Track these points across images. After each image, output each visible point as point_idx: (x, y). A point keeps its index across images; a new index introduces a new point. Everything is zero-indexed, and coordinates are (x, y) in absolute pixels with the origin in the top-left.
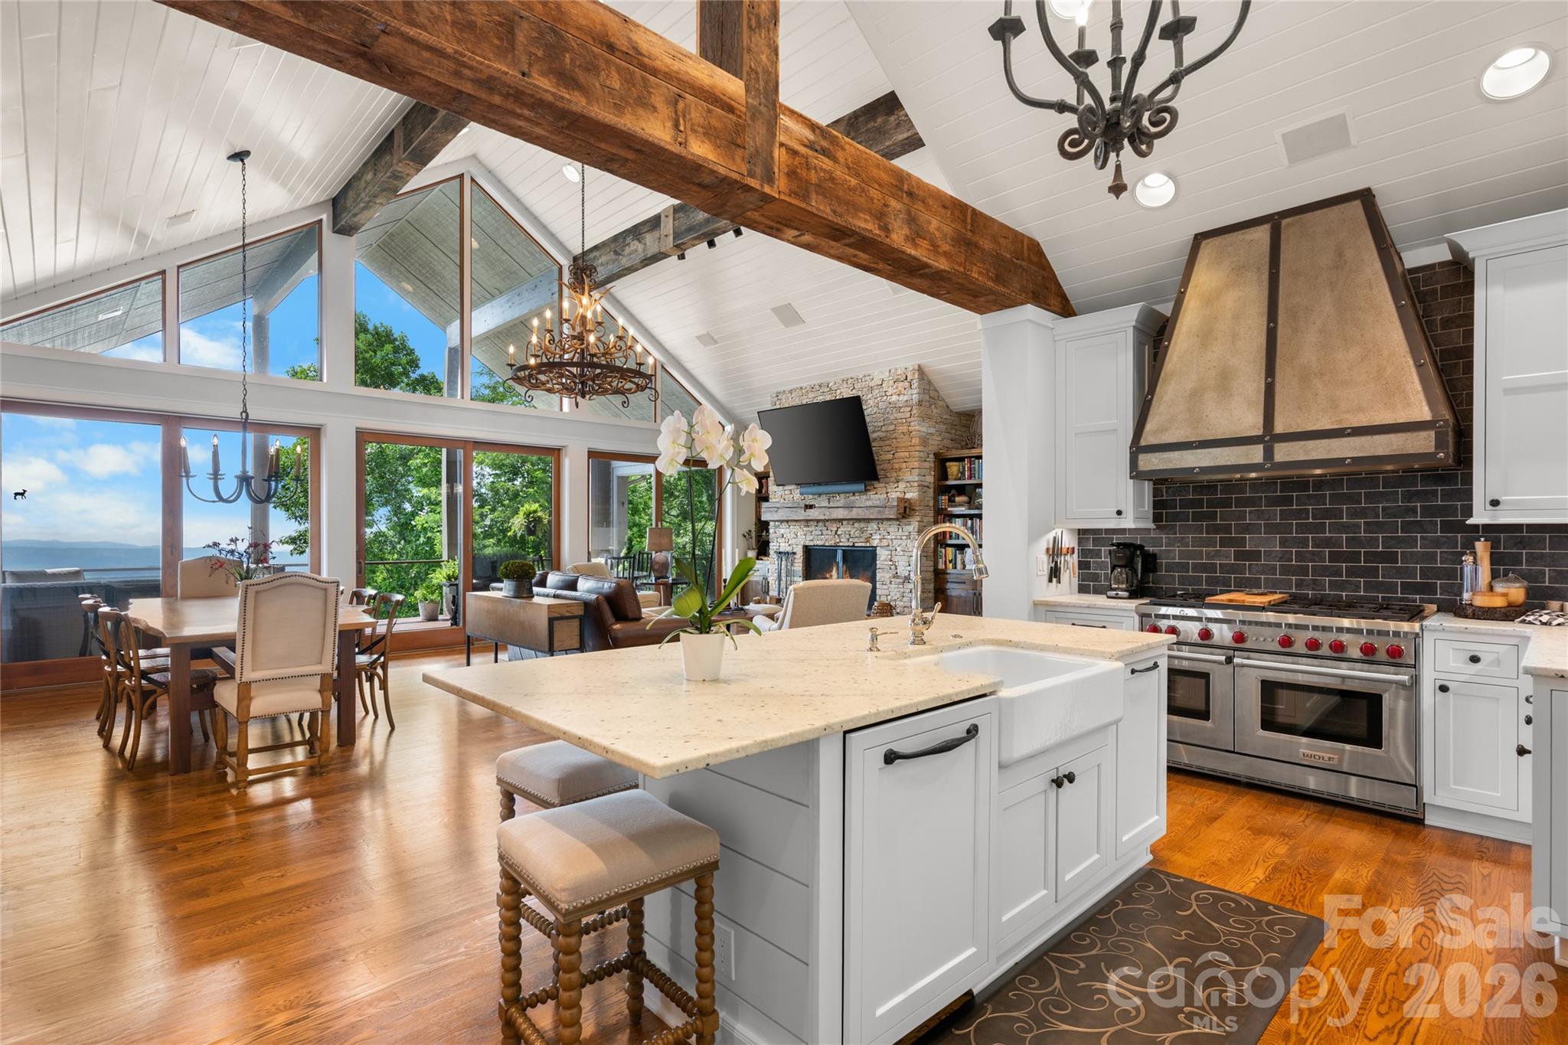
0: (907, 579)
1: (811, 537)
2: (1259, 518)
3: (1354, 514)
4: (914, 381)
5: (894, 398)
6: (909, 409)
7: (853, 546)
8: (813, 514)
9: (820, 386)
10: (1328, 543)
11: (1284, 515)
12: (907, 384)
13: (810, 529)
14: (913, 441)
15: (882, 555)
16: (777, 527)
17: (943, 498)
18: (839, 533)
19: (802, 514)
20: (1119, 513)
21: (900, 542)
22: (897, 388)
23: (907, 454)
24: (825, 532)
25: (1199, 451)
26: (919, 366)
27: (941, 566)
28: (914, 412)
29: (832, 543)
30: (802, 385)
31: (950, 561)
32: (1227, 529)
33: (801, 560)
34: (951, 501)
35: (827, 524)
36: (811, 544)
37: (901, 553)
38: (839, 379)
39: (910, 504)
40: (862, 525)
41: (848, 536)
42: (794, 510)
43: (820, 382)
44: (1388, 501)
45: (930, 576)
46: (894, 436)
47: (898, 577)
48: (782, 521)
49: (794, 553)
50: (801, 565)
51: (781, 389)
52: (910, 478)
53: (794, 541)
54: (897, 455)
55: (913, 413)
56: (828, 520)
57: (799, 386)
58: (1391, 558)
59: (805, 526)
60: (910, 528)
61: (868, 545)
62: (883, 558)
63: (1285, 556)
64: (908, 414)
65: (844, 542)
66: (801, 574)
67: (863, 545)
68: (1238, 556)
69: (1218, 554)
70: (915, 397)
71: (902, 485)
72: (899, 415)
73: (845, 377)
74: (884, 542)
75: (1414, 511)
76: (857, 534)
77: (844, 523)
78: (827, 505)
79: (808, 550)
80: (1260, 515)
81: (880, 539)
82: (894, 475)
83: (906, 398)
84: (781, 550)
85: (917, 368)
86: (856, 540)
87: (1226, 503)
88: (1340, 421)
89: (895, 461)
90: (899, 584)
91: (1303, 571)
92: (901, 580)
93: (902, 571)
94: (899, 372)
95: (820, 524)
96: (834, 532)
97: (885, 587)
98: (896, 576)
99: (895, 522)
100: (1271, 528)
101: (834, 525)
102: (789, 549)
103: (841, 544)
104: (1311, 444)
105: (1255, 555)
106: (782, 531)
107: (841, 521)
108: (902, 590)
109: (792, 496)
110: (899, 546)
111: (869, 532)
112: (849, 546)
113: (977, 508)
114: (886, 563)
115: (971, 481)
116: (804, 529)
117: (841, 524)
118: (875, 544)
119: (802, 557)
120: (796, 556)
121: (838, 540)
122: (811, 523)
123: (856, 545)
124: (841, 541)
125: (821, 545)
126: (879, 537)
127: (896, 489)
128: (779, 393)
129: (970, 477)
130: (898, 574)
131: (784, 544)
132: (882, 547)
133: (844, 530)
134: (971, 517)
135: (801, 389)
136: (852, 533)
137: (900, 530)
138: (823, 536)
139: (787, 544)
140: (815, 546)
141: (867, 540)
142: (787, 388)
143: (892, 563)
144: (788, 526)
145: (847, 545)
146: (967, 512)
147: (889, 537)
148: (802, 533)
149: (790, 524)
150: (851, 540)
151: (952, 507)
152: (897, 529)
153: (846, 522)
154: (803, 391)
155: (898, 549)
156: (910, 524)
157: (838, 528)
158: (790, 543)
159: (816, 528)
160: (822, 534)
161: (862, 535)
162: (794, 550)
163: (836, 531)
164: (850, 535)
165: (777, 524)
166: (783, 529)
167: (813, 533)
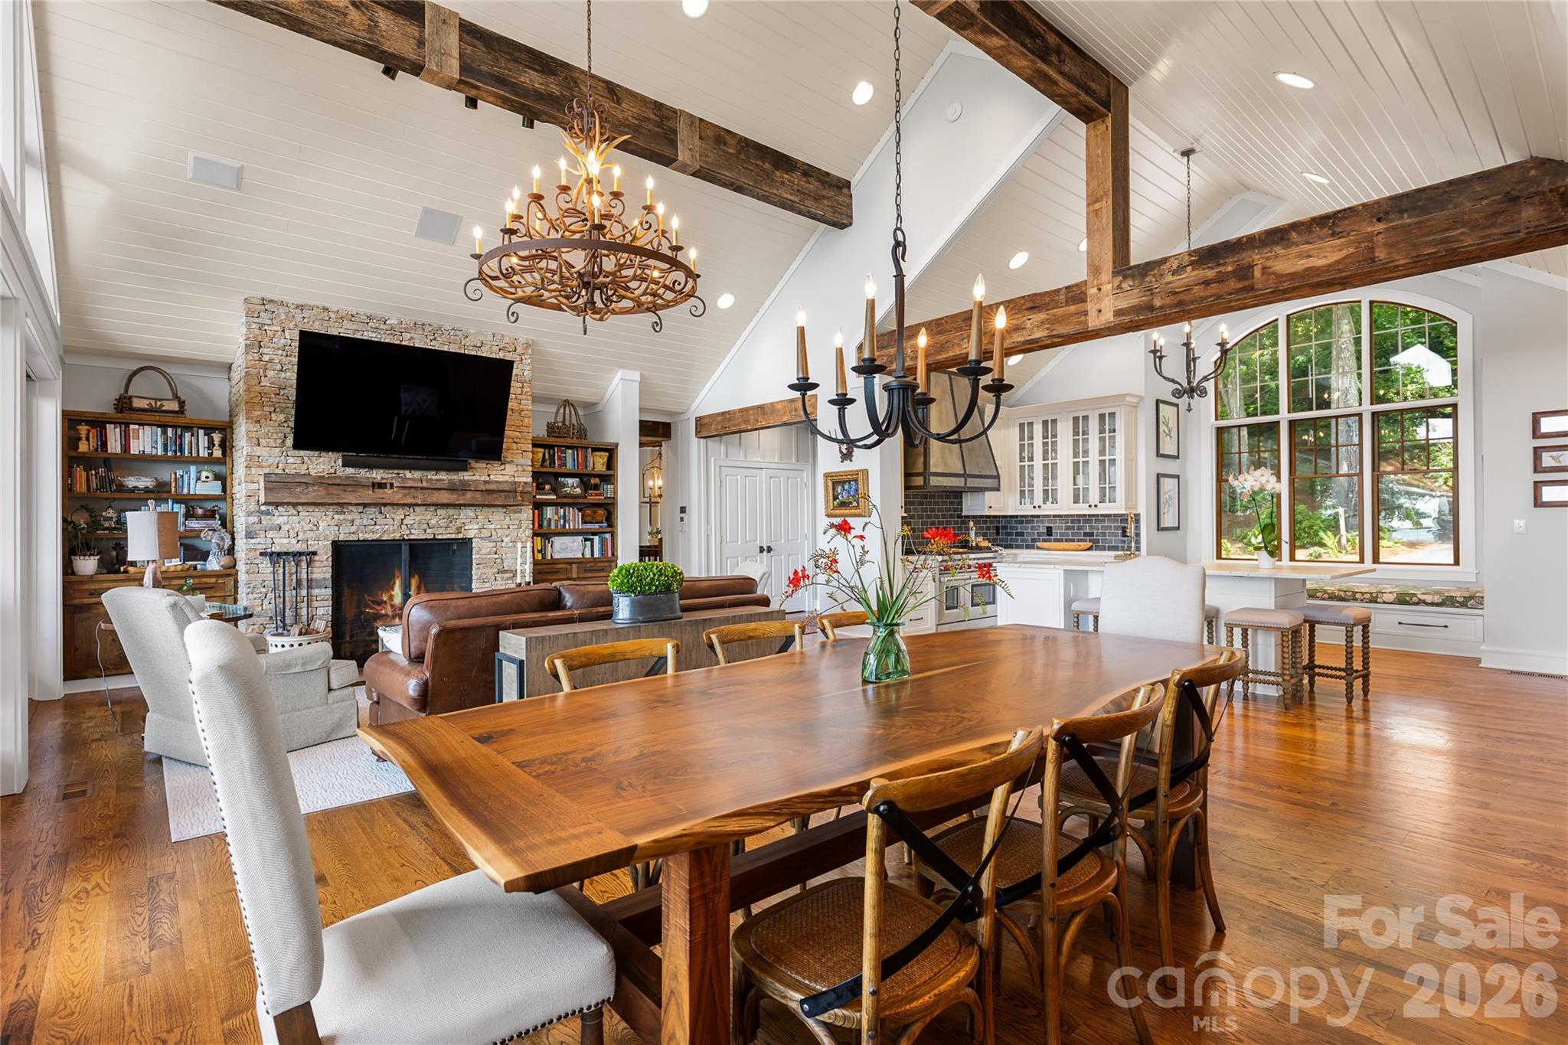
1: (353, 529)
4: (526, 356)
7: (434, 539)
12: (516, 356)
13: (350, 517)
14: (526, 420)
15: (481, 550)
16: (268, 513)
18: (405, 522)
21: (507, 532)
23: (517, 434)
24: (380, 521)
26: (533, 341)
28: (527, 389)
29: (397, 536)
30: (327, 305)
33: (327, 563)
35: (386, 510)
36: (353, 538)
37: (511, 544)
38: (408, 320)
39: (524, 489)
40: (451, 511)
41: (425, 526)
42: (350, 489)
47: (506, 572)
49: (313, 553)
50: (328, 570)
53: (310, 535)
55: (525, 390)
57: (321, 304)
59: (337, 513)
60: (522, 517)
61: (460, 536)
62: (484, 551)
65: (417, 534)
66: (327, 583)
67: (453, 536)
70: (527, 374)
71: (511, 469)
73: (420, 321)
74: (484, 533)
76: (443, 523)
77: (421, 509)
79: (338, 547)
81: (478, 530)
84: (276, 549)
85: (530, 342)
86: (441, 531)
90: (508, 579)
92: (511, 575)
93: (511, 563)
94: (506, 339)
95: (374, 510)
96: (397, 523)
99: (500, 509)
101: (400, 511)
102: (299, 547)
103: (412, 537)
106: (280, 520)
109: (305, 466)
110: (507, 536)
111: (461, 521)
112: (426, 539)
113: (565, 497)
114: (489, 557)
115: (563, 470)
116: (342, 517)
117: (412, 510)
118: (470, 535)
119: (330, 559)
120: (316, 558)
121: (408, 532)
122: (351, 508)
123: (437, 537)
124: (411, 533)
125: (373, 540)
126: (476, 527)
127: (503, 472)
128: (271, 301)
129: (560, 466)
130: (506, 568)
131: (285, 541)
132: (481, 538)
133: (417, 518)
134: (562, 505)
135: (325, 309)
136: (433, 522)
137: (508, 518)
138: (378, 527)
139: (294, 541)
140: (359, 541)
141: (459, 530)
142: (293, 299)
143: (496, 556)
144: (295, 513)
145: (424, 537)
146: (559, 501)
147: (493, 526)
148: (333, 522)
149: (300, 508)
150: (429, 531)
151: (541, 494)
152: (503, 518)
153: (423, 508)
154: (332, 315)
155: (505, 540)
156: (520, 512)
157: (405, 516)
158: (299, 538)
159: (362, 515)
160: (375, 524)
161: (449, 525)
162: (311, 550)
163: (402, 520)
164: (428, 524)
165: (264, 508)
166: (281, 517)
167: (355, 523)
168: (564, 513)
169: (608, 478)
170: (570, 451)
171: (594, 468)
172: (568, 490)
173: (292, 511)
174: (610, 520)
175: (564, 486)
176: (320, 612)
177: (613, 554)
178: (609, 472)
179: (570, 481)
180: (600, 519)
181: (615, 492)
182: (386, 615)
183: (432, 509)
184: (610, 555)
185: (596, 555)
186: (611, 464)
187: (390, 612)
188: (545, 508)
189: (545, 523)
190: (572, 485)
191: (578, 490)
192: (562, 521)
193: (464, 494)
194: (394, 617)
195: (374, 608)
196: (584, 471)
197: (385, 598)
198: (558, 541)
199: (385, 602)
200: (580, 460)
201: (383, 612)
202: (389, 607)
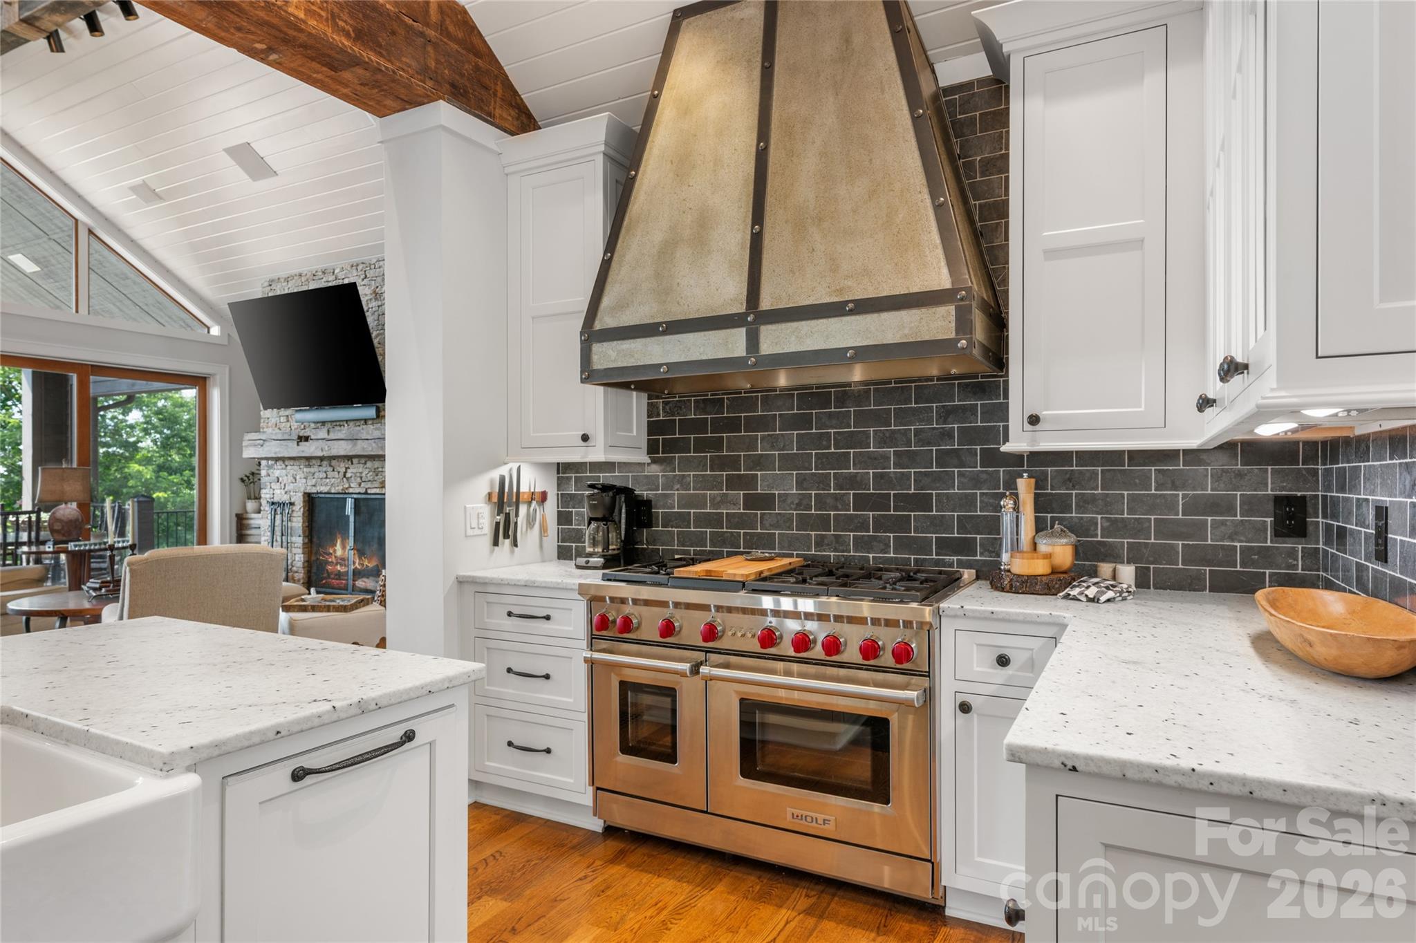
1: (314, 482)
2: (773, 448)
3: (884, 440)
7: (366, 493)
9: (324, 273)
10: (852, 482)
11: (803, 443)
13: (312, 470)
16: (270, 467)
18: (348, 475)
19: (293, 450)
20: (585, 438)
24: (330, 474)
25: (667, 338)
29: (339, 489)
30: (300, 271)
32: (733, 463)
33: (300, 513)
35: (334, 463)
36: (314, 490)
40: (376, 464)
41: (359, 480)
42: (285, 443)
43: (324, 266)
44: (921, 421)
48: (277, 459)
49: (292, 504)
50: (300, 519)
51: (275, 275)
53: (292, 487)
56: (332, 458)
57: (296, 272)
58: (923, 502)
59: (304, 466)
61: (375, 491)
63: (803, 503)
65: (355, 488)
66: (300, 532)
68: (751, 502)
69: (724, 500)
73: (355, 260)
75: (949, 435)
76: (371, 476)
77: (355, 461)
78: (326, 436)
79: (311, 501)
80: (773, 442)
84: (276, 500)
86: (369, 485)
87: (733, 425)
88: (840, 291)
91: (823, 523)
95: (325, 463)
96: (341, 474)
100: (789, 462)
101: (342, 465)
102: (285, 498)
103: (351, 490)
104: (805, 326)
105: (766, 502)
106: (277, 473)
107: (350, 458)
112: (359, 493)
116: (308, 470)
117: (350, 463)
119: (302, 509)
120: (294, 508)
121: (347, 486)
123: (369, 491)
124: (350, 487)
125: (325, 493)
131: (279, 492)
133: (354, 470)
136: (364, 475)
138: (328, 480)
139: (283, 492)
144: (284, 466)
145: (357, 491)
148: (303, 476)
149: (287, 463)
150: (363, 485)
153: (357, 460)
157: (347, 468)
158: (286, 489)
159: (321, 468)
160: (326, 478)
161: (376, 478)
162: (292, 500)
163: (345, 473)
164: (361, 478)
165: (270, 462)
166: (278, 471)
167: (316, 476)
173: (282, 463)
176: (297, 558)
183: (363, 461)
193: (355, 444)
197: (331, 551)
199: (331, 554)
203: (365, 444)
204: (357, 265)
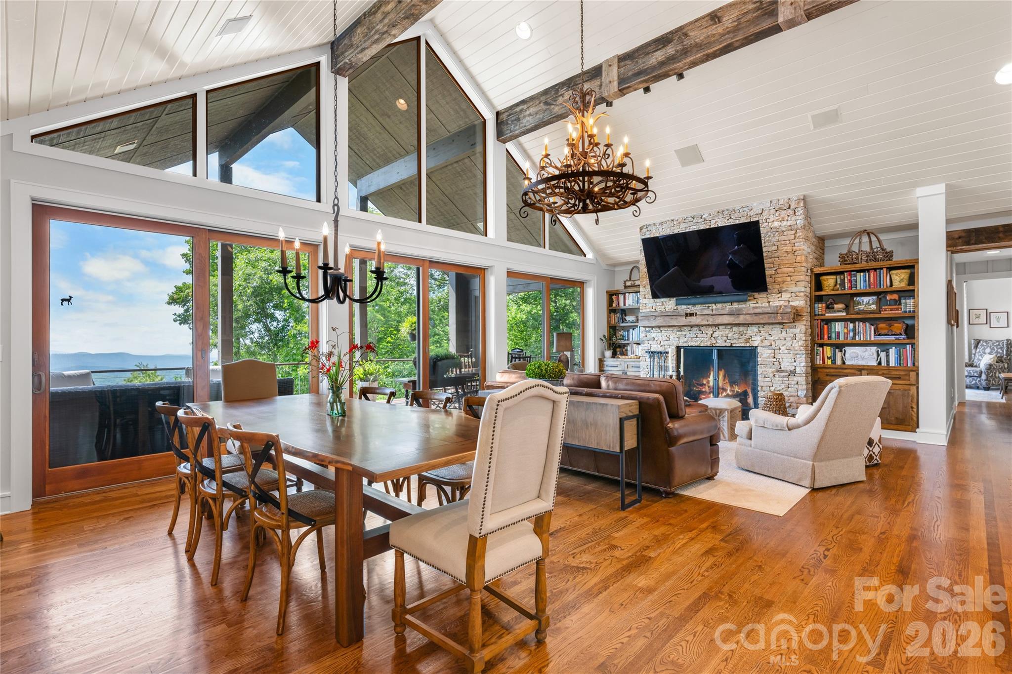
0: (793, 373)
1: (685, 340)
4: (799, 209)
5: (776, 224)
6: (793, 232)
7: (731, 346)
8: (693, 320)
9: (693, 218)
12: (790, 212)
13: (684, 333)
14: (799, 258)
15: (764, 354)
16: (649, 331)
17: (820, 305)
18: (714, 336)
19: (683, 321)
21: (784, 342)
22: (779, 215)
23: (792, 270)
24: (700, 335)
26: (804, 196)
27: (819, 361)
28: (799, 234)
29: (709, 344)
30: (673, 218)
31: (829, 358)
34: (829, 307)
35: (702, 328)
36: (685, 345)
37: (786, 351)
38: (714, 211)
39: (797, 310)
40: (741, 329)
41: (725, 338)
42: (674, 317)
43: (692, 215)
45: (809, 370)
46: (776, 255)
47: (782, 371)
48: (652, 327)
49: (667, 353)
50: (674, 362)
52: (795, 289)
53: (666, 343)
54: (779, 271)
56: (702, 326)
57: (670, 219)
59: (678, 331)
60: (797, 331)
61: (748, 345)
62: (765, 356)
64: (793, 237)
65: (721, 343)
67: (743, 345)
70: (800, 222)
71: (785, 296)
72: (782, 238)
73: (720, 210)
74: (766, 343)
76: (736, 336)
77: (720, 327)
78: (711, 313)
79: (679, 350)
81: (762, 341)
82: (777, 287)
83: (789, 223)
84: (652, 350)
85: (802, 197)
86: (735, 341)
89: (777, 276)
90: (784, 377)
92: (787, 374)
93: (787, 365)
94: (782, 202)
95: (695, 329)
96: (709, 336)
97: (767, 379)
98: (780, 370)
99: (777, 326)
101: (710, 329)
102: (661, 349)
103: (718, 345)
106: (654, 335)
107: (717, 325)
108: (787, 382)
109: (664, 307)
110: (783, 346)
111: (748, 335)
112: (726, 346)
113: (858, 313)
114: (768, 360)
115: (853, 291)
116: (680, 333)
117: (717, 328)
118: (755, 344)
119: (675, 356)
120: (669, 355)
121: (715, 342)
122: (685, 328)
123: (734, 345)
124: (717, 343)
125: (695, 346)
126: (759, 338)
127: (780, 299)
128: (649, 225)
129: (851, 288)
130: (783, 369)
131: (656, 346)
132: (763, 347)
133: (720, 333)
134: (853, 321)
135: (673, 221)
136: (730, 335)
137: (784, 332)
138: (698, 339)
139: (659, 346)
140: (688, 346)
141: (747, 341)
142: (658, 221)
143: (775, 360)
144: (659, 331)
145: (724, 345)
146: (848, 317)
147: (772, 338)
148: (676, 336)
149: (662, 329)
150: (728, 341)
151: (830, 312)
152: (780, 332)
153: (724, 327)
154: (675, 223)
155: (782, 348)
156: (795, 327)
157: (713, 332)
158: (661, 344)
159: (691, 332)
160: (697, 337)
161: (741, 337)
162: (666, 351)
163: (712, 334)
164: (727, 337)
165: (647, 329)
166: (654, 334)
167: (687, 336)
168: (854, 327)
169: (910, 292)
170: (862, 274)
171: (891, 285)
172: (862, 307)
173: (658, 329)
174: (911, 332)
175: (859, 303)
177: (914, 364)
178: (911, 288)
179: (866, 299)
180: (898, 332)
181: (916, 305)
182: (706, 392)
183: (729, 327)
184: (910, 364)
185: (892, 363)
186: (912, 280)
187: (707, 390)
188: (833, 324)
189: (833, 336)
190: (867, 303)
191: (874, 307)
192: (851, 334)
193: (738, 317)
194: (710, 393)
195: (697, 388)
196: (880, 290)
197: (704, 382)
198: (850, 351)
199: (704, 384)
200: (872, 281)
201: (704, 390)
202: (707, 387)
203: (748, 317)
204: (723, 211)
